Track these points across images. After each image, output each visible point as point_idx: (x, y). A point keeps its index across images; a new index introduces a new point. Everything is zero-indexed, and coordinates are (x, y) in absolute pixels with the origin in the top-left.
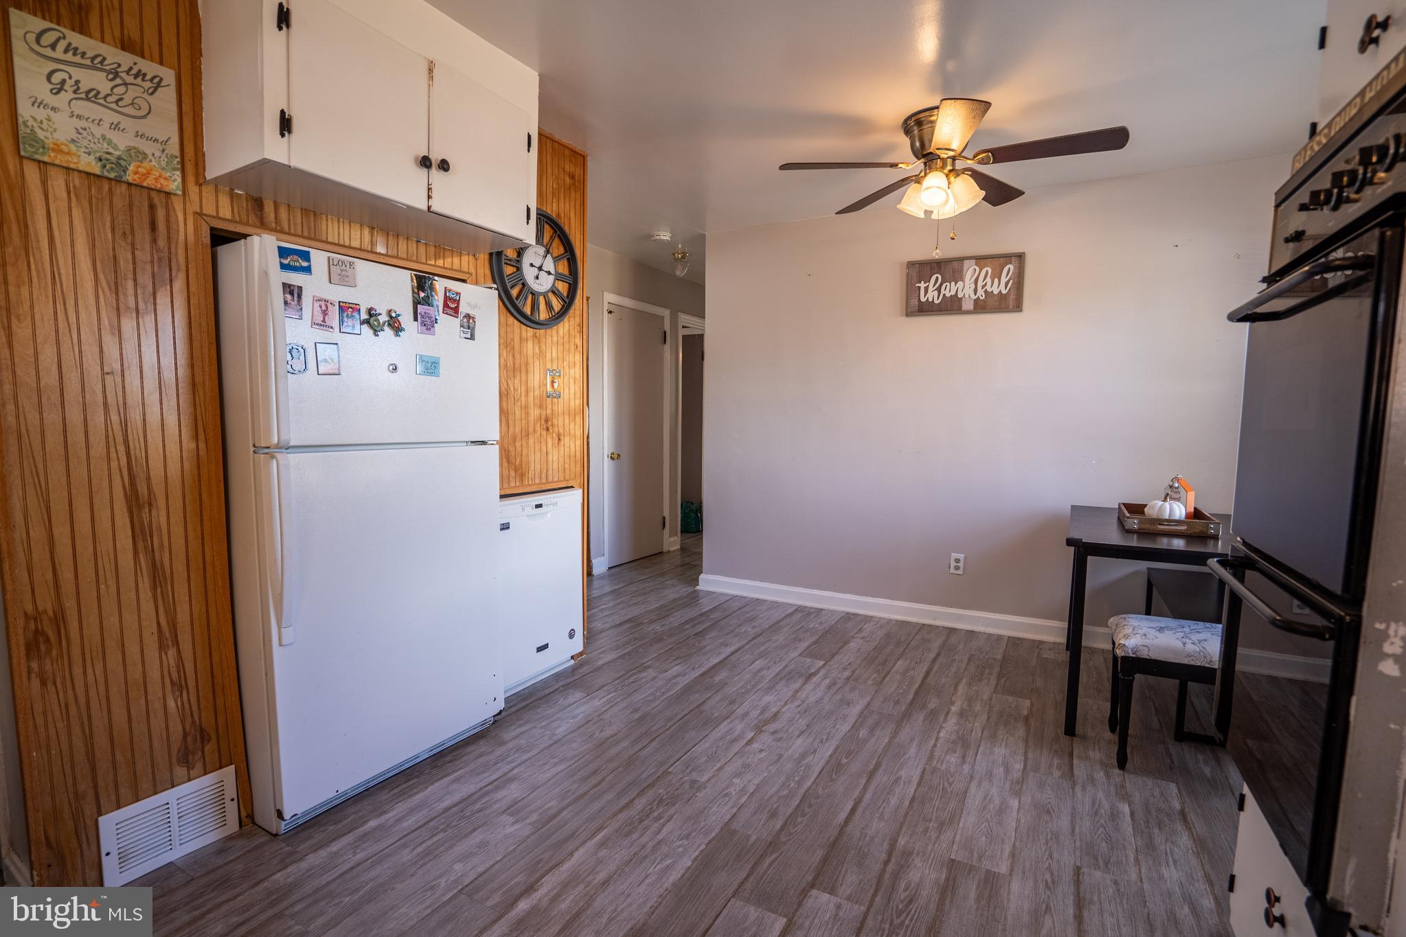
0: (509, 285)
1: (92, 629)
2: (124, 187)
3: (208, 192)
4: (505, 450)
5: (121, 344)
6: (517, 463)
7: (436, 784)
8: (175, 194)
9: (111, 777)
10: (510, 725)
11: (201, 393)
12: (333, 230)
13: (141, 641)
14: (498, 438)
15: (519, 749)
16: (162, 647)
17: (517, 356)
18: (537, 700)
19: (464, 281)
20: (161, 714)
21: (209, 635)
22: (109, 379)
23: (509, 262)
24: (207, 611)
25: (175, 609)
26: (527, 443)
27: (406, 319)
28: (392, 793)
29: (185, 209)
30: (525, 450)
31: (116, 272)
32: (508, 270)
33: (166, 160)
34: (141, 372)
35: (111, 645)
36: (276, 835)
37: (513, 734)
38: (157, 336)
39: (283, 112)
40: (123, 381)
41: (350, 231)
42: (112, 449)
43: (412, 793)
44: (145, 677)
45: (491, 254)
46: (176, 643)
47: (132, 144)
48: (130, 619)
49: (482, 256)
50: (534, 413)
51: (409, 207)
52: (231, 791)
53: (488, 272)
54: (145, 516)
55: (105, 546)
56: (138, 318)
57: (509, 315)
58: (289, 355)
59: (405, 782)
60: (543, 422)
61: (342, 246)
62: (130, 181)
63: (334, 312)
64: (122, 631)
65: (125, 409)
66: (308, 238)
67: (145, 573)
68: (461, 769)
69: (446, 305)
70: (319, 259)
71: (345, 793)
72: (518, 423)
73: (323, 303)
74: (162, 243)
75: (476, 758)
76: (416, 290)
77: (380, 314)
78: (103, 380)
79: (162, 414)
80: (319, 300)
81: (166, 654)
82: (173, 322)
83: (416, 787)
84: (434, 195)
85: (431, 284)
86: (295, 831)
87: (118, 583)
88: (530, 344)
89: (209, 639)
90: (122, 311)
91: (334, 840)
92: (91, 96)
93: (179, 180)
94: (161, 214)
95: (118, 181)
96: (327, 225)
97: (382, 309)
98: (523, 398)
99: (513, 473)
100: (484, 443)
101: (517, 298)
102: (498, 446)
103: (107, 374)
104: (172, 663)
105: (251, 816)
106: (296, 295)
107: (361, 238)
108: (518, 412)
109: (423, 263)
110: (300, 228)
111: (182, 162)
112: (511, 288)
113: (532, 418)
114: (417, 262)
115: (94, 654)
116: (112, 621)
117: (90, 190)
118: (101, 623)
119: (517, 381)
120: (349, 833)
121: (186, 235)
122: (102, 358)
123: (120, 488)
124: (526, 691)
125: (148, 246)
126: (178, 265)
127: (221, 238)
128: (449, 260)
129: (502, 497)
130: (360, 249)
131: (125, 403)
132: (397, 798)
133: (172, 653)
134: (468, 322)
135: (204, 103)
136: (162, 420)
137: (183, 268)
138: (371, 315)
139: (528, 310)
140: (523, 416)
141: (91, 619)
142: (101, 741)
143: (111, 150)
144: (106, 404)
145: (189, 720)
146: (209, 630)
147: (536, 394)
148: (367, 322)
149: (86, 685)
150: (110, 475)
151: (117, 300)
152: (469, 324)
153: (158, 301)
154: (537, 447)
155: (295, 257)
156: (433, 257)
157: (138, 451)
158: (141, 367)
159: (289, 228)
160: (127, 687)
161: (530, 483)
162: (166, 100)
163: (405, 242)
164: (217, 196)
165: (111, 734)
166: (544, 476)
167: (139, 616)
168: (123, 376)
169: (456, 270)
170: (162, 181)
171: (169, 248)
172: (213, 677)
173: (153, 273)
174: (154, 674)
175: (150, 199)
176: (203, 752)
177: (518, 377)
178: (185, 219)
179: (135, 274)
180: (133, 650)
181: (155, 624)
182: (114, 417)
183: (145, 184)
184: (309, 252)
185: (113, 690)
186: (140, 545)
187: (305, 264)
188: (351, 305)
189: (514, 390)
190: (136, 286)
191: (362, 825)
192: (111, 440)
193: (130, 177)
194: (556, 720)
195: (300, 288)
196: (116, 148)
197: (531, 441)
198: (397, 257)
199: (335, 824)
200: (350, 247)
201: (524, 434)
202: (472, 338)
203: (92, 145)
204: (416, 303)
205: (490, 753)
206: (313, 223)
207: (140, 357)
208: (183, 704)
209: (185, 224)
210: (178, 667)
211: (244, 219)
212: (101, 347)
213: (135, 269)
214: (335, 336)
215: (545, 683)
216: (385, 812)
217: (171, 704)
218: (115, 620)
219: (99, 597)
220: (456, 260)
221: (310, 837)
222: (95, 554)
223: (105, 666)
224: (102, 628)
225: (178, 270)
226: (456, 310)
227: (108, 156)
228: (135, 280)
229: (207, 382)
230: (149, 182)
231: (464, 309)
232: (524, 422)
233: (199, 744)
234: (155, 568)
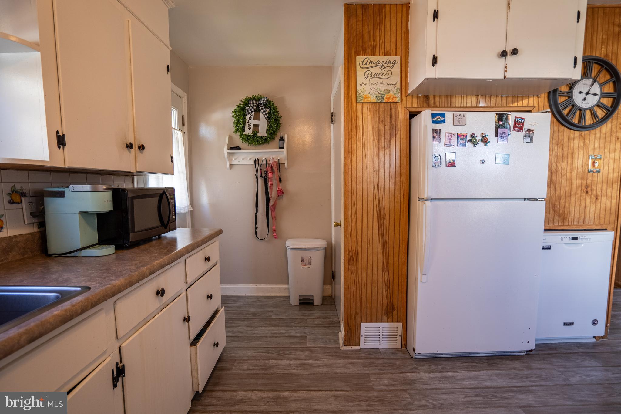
0: (561, 109)
1: (365, 259)
2: (383, 104)
3: (409, 98)
4: (552, 204)
5: (379, 160)
6: (561, 212)
7: (485, 372)
8: (398, 102)
9: (365, 311)
10: (537, 361)
11: (403, 177)
12: (458, 101)
13: (378, 267)
14: (546, 197)
15: (540, 377)
16: (383, 271)
17: (566, 149)
18: (560, 353)
19: (530, 111)
20: (381, 294)
21: (399, 270)
22: (375, 173)
23: (562, 94)
24: (399, 261)
25: (389, 258)
26: (570, 200)
27: (491, 137)
28: (462, 364)
29: (401, 107)
30: (567, 205)
31: (379, 135)
32: (561, 100)
33: (396, 90)
34: (384, 170)
35: (369, 266)
36: (412, 357)
37: (539, 366)
38: (390, 156)
39: (434, 56)
40: (379, 173)
41: (466, 100)
42: (375, 198)
43: (472, 369)
44: (377, 280)
45: (549, 93)
46: (388, 270)
47: (386, 88)
48: (375, 258)
49: (543, 95)
50: (577, 182)
51: (494, 80)
52: (400, 333)
53: (546, 103)
54: (382, 222)
55: (370, 232)
56: (384, 151)
57: (561, 126)
58: (434, 159)
59: (470, 363)
60: (583, 188)
61: (462, 107)
62: (385, 102)
63: (455, 138)
64: (372, 262)
65: (379, 183)
66: (448, 107)
67: (381, 243)
68: (501, 370)
69: (515, 126)
70: (449, 115)
71: (442, 354)
72: (563, 189)
73: (450, 135)
74: (393, 122)
75: (511, 369)
76: (497, 121)
77: (477, 136)
78: (373, 173)
79: (390, 185)
80: (448, 134)
81: (384, 274)
82: (395, 150)
83: (474, 368)
84: (508, 69)
85: (507, 116)
86: (419, 360)
87: (373, 245)
88: (576, 141)
89: (399, 272)
90: (380, 148)
91: (433, 372)
92: (375, 76)
93: (400, 97)
94: (393, 110)
95: (381, 103)
96: (456, 99)
97: (478, 134)
98: (568, 174)
99: (557, 218)
100: (535, 199)
101: (567, 115)
102: (545, 201)
103: (375, 171)
104: (386, 278)
105: (406, 345)
106: (438, 133)
107: (472, 102)
108: (564, 182)
109: (505, 107)
110: (444, 104)
111: (401, 90)
112: (563, 110)
113: (574, 185)
114: (501, 107)
115: (364, 268)
116: (370, 258)
117: (373, 108)
118: (367, 257)
119: (564, 164)
120: (439, 372)
121: (401, 117)
122: (373, 166)
123: (376, 212)
124: (553, 345)
125: (389, 124)
126: (398, 128)
127: (413, 115)
128: (521, 102)
129: (545, 230)
130: (471, 107)
131: (379, 181)
132: (464, 368)
133: (386, 274)
134: (529, 133)
135: (409, 64)
136: (390, 187)
137: (400, 129)
138: (472, 137)
139: (576, 121)
140: (568, 184)
141: (365, 256)
142: (364, 298)
143: (380, 93)
144: (374, 182)
145: (389, 300)
146: (399, 268)
147: (579, 171)
148: (470, 141)
149: (362, 278)
150: (373, 207)
151: (379, 145)
152: (530, 135)
153: (391, 143)
154: (577, 203)
155: (439, 117)
156: (510, 102)
157: (382, 199)
158: (384, 168)
159: (439, 105)
160: (372, 282)
161: (570, 224)
162: (397, 69)
163: (495, 98)
164: (412, 99)
165: (367, 296)
166: (581, 221)
167: (378, 258)
168: (379, 172)
169: (525, 107)
170: (394, 99)
171: (396, 123)
172: (398, 287)
173: (390, 133)
174: (380, 280)
175: (390, 106)
176: (392, 314)
177: (566, 161)
178: (401, 111)
179: (384, 135)
180: (375, 269)
181: (382, 262)
182: (376, 187)
183: (389, 102)
184: (444, 113)
185: (369, 282)
186: (380, 232)
187: (443, 119)
188: (463, 134)
189: (562, 169)
190: (385, 139)
191: (446, 372)
192: (374, 194)
193: (385, 100)
194: (572, 371)
195: (440, 130)
196: (381, 91)
197: (573, 199)
198: (490, 107)
199: (435, 365)
200: (466, 107)
201: (567, 195)
202: (531, 141)
203: (375, 93)
204: (497, 128)
205: (520, 370)
206: (449, 100)
207: (384, 165)
208: (388, 292)
209: (401, 113)
210: (388, 279)
211: (422, 105)
212: (373, 162)
213: (385, 133)
214: (455, 149)
215: (569, 346)
216: (457, 372)
217: (384, 292)
218: (371, 257)
219: (367, 249)
220: (525, 102)
221: (423, 366)
222: (367, 233)
223: (367, 273)
224: (367, 259)
225: (398, 131)
226: (521, 128)
227: (379, 95)
228: (384, 137)
229: (405, 173)
230: (390, 100)
231: (526, 127)
232: (567, 188)
233: (391, 310)
234: (384, 242)
